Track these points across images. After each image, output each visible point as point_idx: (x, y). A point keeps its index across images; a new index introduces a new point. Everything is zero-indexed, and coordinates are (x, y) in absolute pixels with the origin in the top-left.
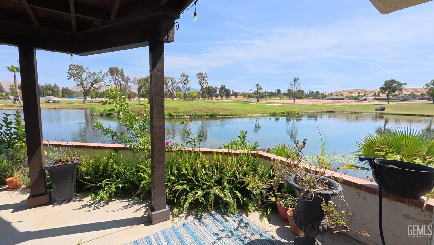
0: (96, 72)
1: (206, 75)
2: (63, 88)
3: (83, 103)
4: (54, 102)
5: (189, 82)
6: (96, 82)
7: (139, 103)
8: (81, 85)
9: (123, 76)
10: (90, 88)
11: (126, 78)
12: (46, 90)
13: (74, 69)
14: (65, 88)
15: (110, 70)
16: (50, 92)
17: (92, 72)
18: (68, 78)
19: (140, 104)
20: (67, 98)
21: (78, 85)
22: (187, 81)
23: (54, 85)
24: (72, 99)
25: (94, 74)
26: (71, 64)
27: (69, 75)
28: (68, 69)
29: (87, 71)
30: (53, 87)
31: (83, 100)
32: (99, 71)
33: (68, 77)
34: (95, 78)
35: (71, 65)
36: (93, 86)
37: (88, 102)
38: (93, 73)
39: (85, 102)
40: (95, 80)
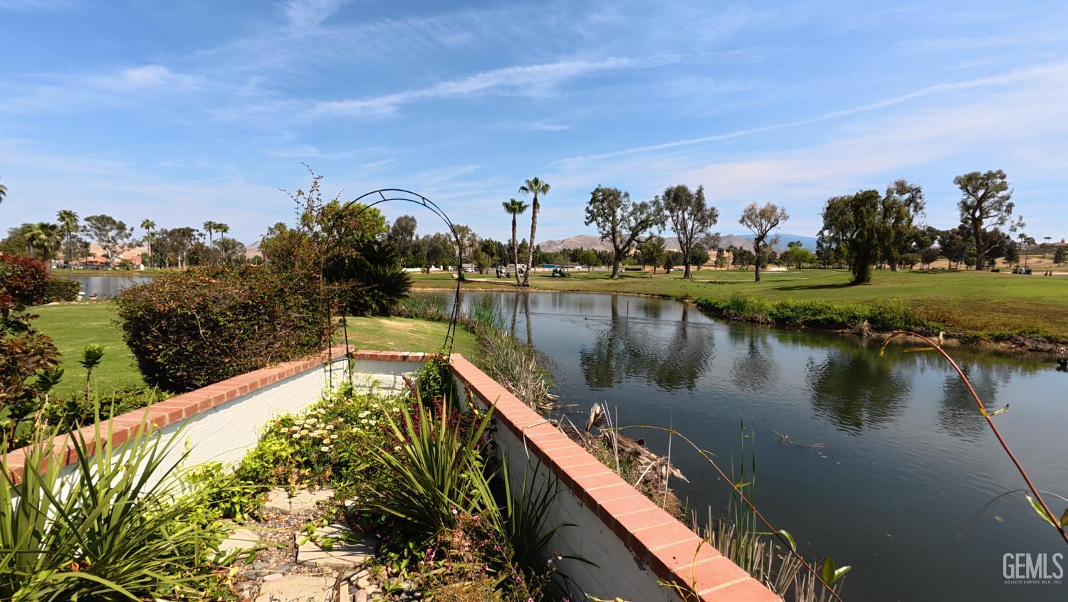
1: (1003, 177)
3: (612, 277)
5: (924, 210)
6: (644, 228)
8: (611, 236)
9: (700, 207)
10: (629, 242)
11: (709, 212)
13: (598, 201)
15: (666, 194)
17: (639, 202)
18: (587, 221)
21: (604, 237)
22: (916, 207)
25: (643, 206)
26: (597, 187)
27: (589, 215)
28: (590, 200)
29: (625, 201)
31: (611, 269)
32: (653, 199)
33: (587, 218)
34: (644, 217)
35: (597, 190)
36: (636, 238)
37: (622, 277)
38: (641, 205)
39: (616, 277)
40: (642, 222)
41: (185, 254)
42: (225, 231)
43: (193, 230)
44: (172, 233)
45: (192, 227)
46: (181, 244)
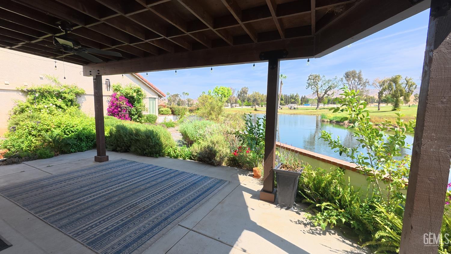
0: (331, 79)
2: (302, 97)
3: (316, 109)
4: (294, 108)
6: (330, 89)
7: (379, 109)
8: (316, 93)
9: (360, 79)
10: (324, 95)
11: (364, 81)
12: (290, 99)
13: (312, 79)
14: (303, 97)
15: (346, 74)
16: (293, 100)
17: (327, 80)
18: (307, 87)
19: (379, 111)
20: (304, 105)
21: (314, 93)
23: (296, 95)
24: (308, 106)
25: (329, 81)
28: (308, 79)
29: (323, 79)
30: (295, 96)
31: (316, 106)
32: (335, 78)
33: (307, 86)
34: (330, 85)
35: (311, 75)
36: (327, 93)
37: (320, 109)
39: (318, 109)
40: (329, 87)
41: (176, 102)
42: (188, 95)
43: (179, 95)
44: (173, 96)
45: (178, 94)
46: (175, 99)
